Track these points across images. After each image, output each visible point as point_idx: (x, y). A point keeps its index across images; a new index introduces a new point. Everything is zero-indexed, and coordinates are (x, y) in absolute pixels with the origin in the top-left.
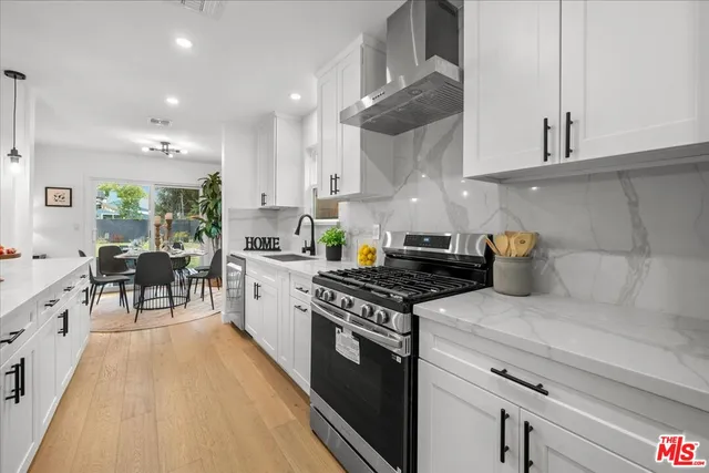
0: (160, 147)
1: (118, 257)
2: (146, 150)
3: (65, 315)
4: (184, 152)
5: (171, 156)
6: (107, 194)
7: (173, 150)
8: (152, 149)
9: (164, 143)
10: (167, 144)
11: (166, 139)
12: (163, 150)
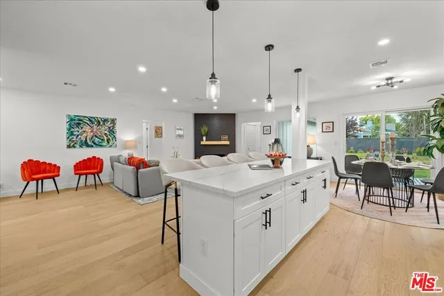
0: (384, 83)
1: (353, 162)
2: (374, 88)
3: (305, 192)
4: (407, 80)
5: (396, 87)
6: (366, 123)
7: (397, 82)
8: (379, 86)
9: (387, 79)
10: (391, 78)
11: (388, 75)
12: (388, 84)
